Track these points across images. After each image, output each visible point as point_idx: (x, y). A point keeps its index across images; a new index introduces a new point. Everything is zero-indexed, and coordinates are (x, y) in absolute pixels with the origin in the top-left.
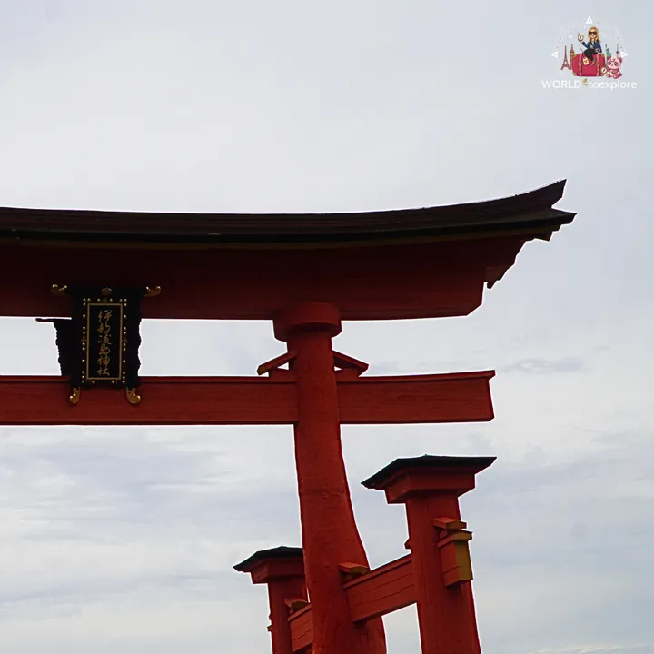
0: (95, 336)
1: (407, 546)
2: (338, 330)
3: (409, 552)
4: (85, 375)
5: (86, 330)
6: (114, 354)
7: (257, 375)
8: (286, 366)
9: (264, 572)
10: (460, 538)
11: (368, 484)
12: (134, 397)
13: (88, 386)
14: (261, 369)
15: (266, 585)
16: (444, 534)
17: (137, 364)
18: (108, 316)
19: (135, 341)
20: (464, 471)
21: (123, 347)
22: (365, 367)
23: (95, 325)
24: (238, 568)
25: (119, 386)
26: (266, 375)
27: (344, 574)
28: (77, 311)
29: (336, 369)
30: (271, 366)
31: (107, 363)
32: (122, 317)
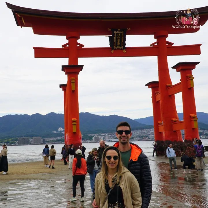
0: (117, 39)
1: (180, 80)
2: (167, 36)
3: (181, 81)
4: (115, 47)
5: (115, 38)
7: (150, 46)
8: (156, 44)
9: (151, 86)
10: (191, 78)
11: (173, 68)
12: (124, 51)
13: (115, 49)
14: (151, 45)
15: (151, 89)
16: (188, 78)
17: (125, 44)
18: (119, 35)
19: (125, 40)
20: (193, 65)
21: (122, 40)
22: (173, 44)
23: (117, 37)
24: (146, 85)
25: (122, 49)
26: (152, 46)
27: (167, 86)
28: (113, 34)
29: (167, 44)
30: (153, 44)
31: (119, 44)
32: (122, 35)
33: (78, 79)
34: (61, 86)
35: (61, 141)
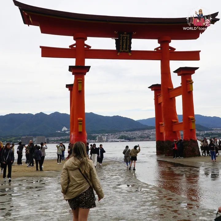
0: (123, 42)
1: (181, 84)
2: (170, 42)
3: (181, 85)
4: (121, 50)
5: (121, 41)
6: (126, 46)
7: (154, 50)
8: (160, 49)
9: (154, 88)
10: (191, 83)
11: (174, 72)
12: (130, 54)
13: (121, 52)
14: (155, 49)
15: (154, 91)
16: (188, 82)
17: (131, 48)
18: (126, 38)
19: (131, 43)
20: (192, 70)
21: (128, 43)
22: (175, 49)
23: (123, 40)
24: (149, 88)
25: (127, 52)
26: (156, 50)
27: (169, 89)
28: (119, 37)
29: (170, 49)
30: (157, 49)
31: (125, 47)
32: (128, 38)
33: (84, 80)
34: (68, 86)
35: (64, 141)
